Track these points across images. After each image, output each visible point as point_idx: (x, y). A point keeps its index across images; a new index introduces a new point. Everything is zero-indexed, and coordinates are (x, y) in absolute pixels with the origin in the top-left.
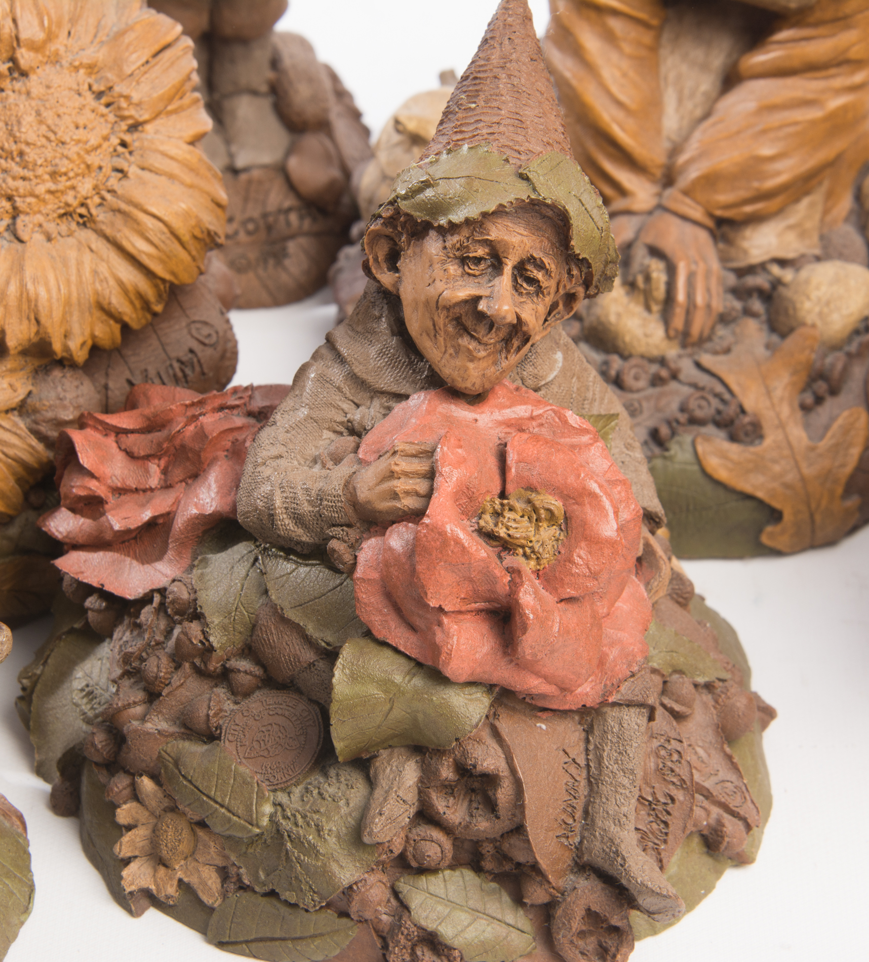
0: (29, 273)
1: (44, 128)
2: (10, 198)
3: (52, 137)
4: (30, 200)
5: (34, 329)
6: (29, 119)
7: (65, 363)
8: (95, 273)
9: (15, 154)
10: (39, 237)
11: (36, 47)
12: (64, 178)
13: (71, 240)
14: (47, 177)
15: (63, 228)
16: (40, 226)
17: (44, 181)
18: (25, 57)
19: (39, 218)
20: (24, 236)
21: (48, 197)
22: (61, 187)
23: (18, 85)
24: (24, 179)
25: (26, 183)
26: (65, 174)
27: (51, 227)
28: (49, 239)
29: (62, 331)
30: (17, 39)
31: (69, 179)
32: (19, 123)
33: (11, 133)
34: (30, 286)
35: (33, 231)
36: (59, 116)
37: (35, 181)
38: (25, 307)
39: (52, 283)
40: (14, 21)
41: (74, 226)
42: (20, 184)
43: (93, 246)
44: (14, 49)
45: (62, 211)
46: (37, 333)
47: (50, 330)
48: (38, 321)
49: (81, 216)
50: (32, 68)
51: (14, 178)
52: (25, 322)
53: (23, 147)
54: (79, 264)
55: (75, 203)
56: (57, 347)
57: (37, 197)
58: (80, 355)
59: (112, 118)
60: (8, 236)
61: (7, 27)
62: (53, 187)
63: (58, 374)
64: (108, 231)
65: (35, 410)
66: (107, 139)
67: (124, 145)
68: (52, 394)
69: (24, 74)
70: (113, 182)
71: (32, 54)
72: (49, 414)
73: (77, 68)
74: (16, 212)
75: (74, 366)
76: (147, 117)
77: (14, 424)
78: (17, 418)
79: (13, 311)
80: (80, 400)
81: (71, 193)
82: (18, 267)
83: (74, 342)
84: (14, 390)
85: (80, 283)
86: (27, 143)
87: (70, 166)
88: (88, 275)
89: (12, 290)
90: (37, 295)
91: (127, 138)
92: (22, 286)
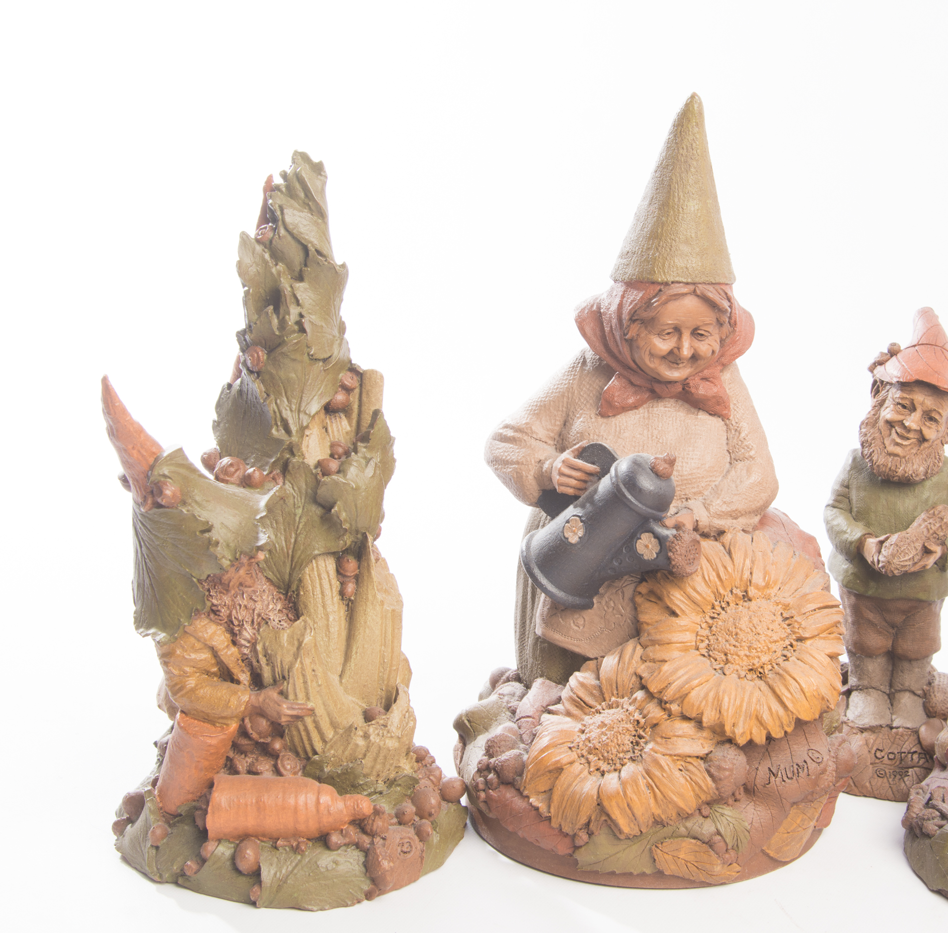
0: (722, 687)
1: (751, 625)
2: (726, 654)
3: (754, 629)
4: (735, 656)
5: (718, 716)
6: (746, 619)
7: (730, 741)
8: (759, 701)
9: (734, 633)
10: (735, 676)
11: (757, 587)
12: (754, 651)
13: (751, 683)
14: (747, 648)
15: (749, 676)
16: (737, 671)
17: (744, 649)
18: (752, 592)
19: (738, 667)
20: (727, 672)
21: (745, 658)
22: (751, 654)
23: (745, 604)
24: (735, 646)
25: (736, 649)
26: (756, 649)
27: (743, 673)
28: (739, 678)
29: (733, 721)
30: (750, 582)
31: (758, 652)
32: (740, 619)
33: (735, 624)
34: (721, 693)
35: (732, 672)
36: (760, 621)
37: (739, 648)
38: (716, 703)
39: (733, 696)
40: (751, 573)
41: (755, 676)
42: (733, 648)
43: (762, 689)
44: (747, 586)
45: (751, 667)
46: (719, 718)
47: (725, 718)
48: (720, 712)
49: (760, 673)
50: (754, 597)
51: (730, 645)
52: (714, 711)
53: (738, 631)
54: (752, 694)
55: (758, 665)
56: (728, 728)
57: (739, 656)
58: (742, 741)
59: (789, 631)
60: (720, 671)
61: (746, 575)
62: (748, 654)
63: (727, 746)
64: (771, 682)
65: (711, 760)
66: (783, 639)
67: (791, 645)
68: (721, 754)
69: (750, 600)
70: (780, 660)
71: (756, 591)
72: (717, 763)
73: (777, 604)
74: (727, 662)
75: (737, 745)
76: (807, 635)
77: (700, 765)
78: (701, 762)
79: (710, 704)
80: (735, 761)
81: (757, 660)
82: (718, 685)
83: (739, 731)
84: (703, 748)
85: (749, 702)
86: (741, 630)
87: (759, 646)
88: (754, 700)
89: (711, 695)
90: (723, 698)
91: (794, 643)
92: (717, 693)
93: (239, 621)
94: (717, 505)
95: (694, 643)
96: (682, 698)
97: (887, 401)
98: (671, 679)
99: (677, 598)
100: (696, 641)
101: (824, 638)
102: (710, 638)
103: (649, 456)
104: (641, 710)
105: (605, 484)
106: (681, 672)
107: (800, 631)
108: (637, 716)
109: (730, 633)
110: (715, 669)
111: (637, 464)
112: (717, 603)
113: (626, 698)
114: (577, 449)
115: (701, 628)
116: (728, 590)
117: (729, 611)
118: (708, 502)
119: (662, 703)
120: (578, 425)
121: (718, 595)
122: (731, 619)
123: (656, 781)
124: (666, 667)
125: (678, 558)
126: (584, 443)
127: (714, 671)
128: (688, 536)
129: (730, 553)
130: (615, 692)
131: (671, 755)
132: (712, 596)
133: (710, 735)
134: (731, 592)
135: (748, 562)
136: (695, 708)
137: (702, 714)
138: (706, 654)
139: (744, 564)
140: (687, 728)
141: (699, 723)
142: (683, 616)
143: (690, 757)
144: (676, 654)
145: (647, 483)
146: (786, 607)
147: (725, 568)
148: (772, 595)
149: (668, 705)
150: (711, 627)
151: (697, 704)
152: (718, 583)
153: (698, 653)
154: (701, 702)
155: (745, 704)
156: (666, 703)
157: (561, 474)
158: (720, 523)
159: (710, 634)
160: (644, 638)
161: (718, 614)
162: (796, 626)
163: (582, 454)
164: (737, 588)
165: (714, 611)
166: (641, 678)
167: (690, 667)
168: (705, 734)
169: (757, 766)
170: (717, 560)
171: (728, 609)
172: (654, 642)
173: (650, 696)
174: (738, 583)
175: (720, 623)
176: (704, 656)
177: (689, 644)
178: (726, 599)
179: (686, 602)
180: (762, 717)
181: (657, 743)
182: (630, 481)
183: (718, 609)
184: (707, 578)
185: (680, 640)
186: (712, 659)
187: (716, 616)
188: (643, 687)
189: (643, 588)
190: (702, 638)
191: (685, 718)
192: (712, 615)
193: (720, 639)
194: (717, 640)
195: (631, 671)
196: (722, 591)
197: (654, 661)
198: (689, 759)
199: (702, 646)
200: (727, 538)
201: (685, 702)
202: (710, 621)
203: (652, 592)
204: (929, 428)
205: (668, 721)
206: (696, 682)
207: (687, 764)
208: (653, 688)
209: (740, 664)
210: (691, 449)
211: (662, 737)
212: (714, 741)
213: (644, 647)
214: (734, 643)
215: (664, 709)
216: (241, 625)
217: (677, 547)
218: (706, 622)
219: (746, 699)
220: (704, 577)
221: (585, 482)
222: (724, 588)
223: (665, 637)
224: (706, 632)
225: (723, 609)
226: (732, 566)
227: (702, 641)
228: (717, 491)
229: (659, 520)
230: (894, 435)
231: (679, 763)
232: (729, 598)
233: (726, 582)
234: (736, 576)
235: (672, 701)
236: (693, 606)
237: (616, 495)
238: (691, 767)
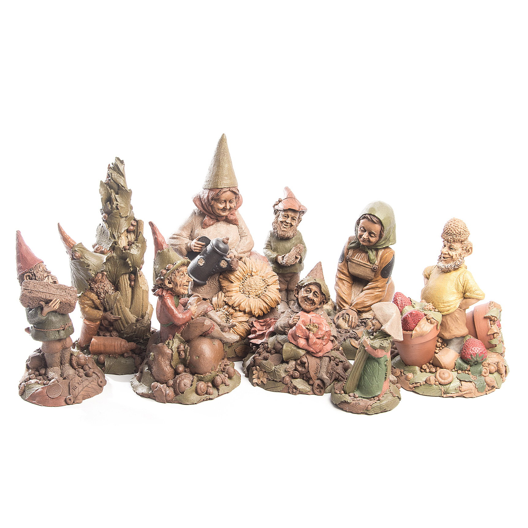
0: (250, 301)
2: (249, 292)
3: (255, 284)
4: (251, 292)
6: (253, 281)
7: (254, 316)
10: (252, 298)
11: (254, 272)
12: (256, 290)
13: (257, 299)
14: (254, 290)
15: (256, 297)
18: (253, 274)
20: (250, 297)
21: (254, 292)
23: (251, 277)
27: (254, 297)
29: (254, 310)
30: (252, 271)
33: (250, 283)
36: (257, 282)
38: (249, 306)
39: (253, 303)
43: (260, 300)
45: (256, 295)
47: (252, 310)
48: (250, 309)
49: (259, 296)
51: (249, 289)
52: (248, 308)
54: (258, 302)
55: (258, 294)
56: (253, 312)
58: (257, 316)
59: (265, 283)
60: (248, 297)
61: (251, 269)
64: (262, 298)
65: (249, 322)
66: (264, 286)
67: (266, 287)
68: (252, 320)
69: (253, 276)
70: (264, 292)
72: (251, 322)
73: (260, 276)
74: (249, 294)
75: (255, 317)
76: (270, 284)
77: (246, 324)
79: (247, 306)
81: (258, 292)
82: (248, 301)
83: (256, 313)
84: (246, 319)
86: (252, 285)
87: (258, 288)
88: (259, 304)
89: (247, 303)
91: (267, 287)
92: (249, 303)
93: (100, 292)
94: (239, 250)
95: (239, 290)
96: (239, 305)
97: (280, 216)
98: (235, 301)
99: (232, 277)
101: (274, 284)
104: (227, 311)
105: (209, 248)
106: (237, 299)
107: (268, 283)
108: (226, 313)
109: (249, 286)
110: (246, 297)
111: (218, 241)
113: (222, 308)
114: (198, 239)
118: (237, 250)
119: (233, 308)
120: (196, 232)
121: (243, 276)
122: (248, 282)
123: (235, 330)
124: (233, 298)
125: (234, 267)
126: (199, 237)
128: (235, 260)
129: (245, 263)
130: (218, 307)
131: (238, 322)
133: (248, 315)
134: (247, 274)
135: (251, 265)
137: (245, 309)
138: (243, 293)
140: (241, 314)
141: (244, 312)
142: (235, 283)
143: (243, 322)
144: (234, 294)
145: (222, 246)
146: (263, 277)
148: (259, 274)
150: (243, 285)
151: (243, 307)
152: (243, 272)
153: (240, 293)
155: (256, 305)
156: (235, 307)
157: (195, 246)
158: (240, 255)
160: (224, 291)
161: (245, 281)
162: (267, 282)
163: (199, 240)
164: (249, 273)
166: (225, 302)
167: (239, 297)
168: (246, 315)
170: (242, 266)
171: (247, 279)
172: (228, 291)
173: (229, 306)
174: (249, 271)
175: (245, 284)
179: (235, 279)
180: (261, 308)
181: (233, 319)
182: (217, 246)
183: (244, 279)
185: (235, 290)
186: (245, 294)
188: (227, 304)
189: (221, 277)
191: (240, 311)
192: (243, 282)
193: (246, 288)
195: (222, 300)
196: (245, 275)
197: (228, 297)
198: (243, 323)
200: (243, 259)
202: (243, 283)
203: (224, 277)
204: (293, 222)
205: (236, 313)
206: (242, 301)
208: (230, 304)
209: (252, 295)
210: (230, 235)
211: (235, 317)
212: (249, 317)
213: (225, 293)
214: (251, 289)
215: (234, 310)
216: (100, 294)
217: (233, 263)
218: (241, 284)
220: (239, 271)
221: (202, 248)
223: (231, 289)
224: (242, 287)
225: (245, 279)
226: (246, 267)
227: (241, 289)
228: (238, 246)
229: (226, 256)
230: (283, 225)
231: (240, 324)
232: (247, 276)
233: (245, 272)
234: (248, 270)
235: (236, 307)
236: (237, 280)
237: (213, 250)
238: (244, 325)
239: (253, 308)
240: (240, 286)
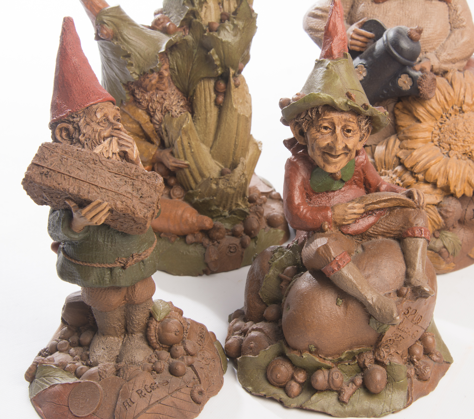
0: (449, 165)
1: (464, 127)
2: (450, 145)
3: (466, 130)
4: (455, 146)
5: (446, 181)
6: (461, 124)
7: (453, 195)
8: (469, 172)
9: (454, 133)
10: (455, 157)
11: (468, 105)
12: (466, 143)
13: (465, 162)
14: (462, 141)
15: (463, 157)
16: (456, 154)
17: (460, 142)
18: (465, 107)
19: (457, 152)
20: (451, 155)
21: (461, 147)
22: (465, 145)
23: (461, 115)
24: (455, 140)
25: (455, 142)
26: (467, 142)
27: (460, 156)
28: (458, 158)
29: (455, 184)
30: (464, 102)
31: (468, 143)
32: (458, 124)
33: (455, 127)
34: (448, 169)
35: (454, 155)
36: (470, 125)
37: (458, 141)
38: (445, 174)
39: (455, 170)
40: (464, 97)
41: (466, 157)
42: (453, 141)
43: (471, 165)
44: (462, 104)
45: (464, 152)
46: (447, 183)
47: (450, 183)
48: (447, 179)
49: (470, 155)
50: (466, 111)
51: (452, 139)
52: (444, 179)
53: (457, 131)
54: (465, 168)
55: (468, 151)
56: (452, 188)
57: (457, 146)
58: (459, 195)
60: (446, 155)
61: (462, 98)
62: (463, 144)
63: (451, 198)
65: (441, 207)
68: (447, 203)
69: (463, 112)
71: (467, 107)
72: (445, 208)
74: (450, 149)
75: (456, 198)
77: (435, 209)
78: (435, 207)
79: (441, 174)
80: (455, 207)
81: (468, 148)
82: (446, 163)
83: (457, 190)
84: (437, 199)
85: (464, 173)
86: (459, 130)
87: (470, 140)
88: (467, 171)
89: (442, 169)
90: (449, 172)
92: (446, 168)
93: (153, 109)
94: (444, 56)
95: (430, 138)
96: (425, 171)
98: (418, 160)
99: (421, 111)
100: (432, 137)
102: (440, 135)
103: (406, 28)
104: (400, 177)
105: (379, 44)
106: (424, 156)
108: (398, 181)
109: (452, 133)
110: (444, 154)
111: (399, 33)
112: (444, 115)
113: (390, 171)
114: (361, 23)
115: (435, 129)
116: (451, 106)
117: (451, 119)
118: (439, 54)
119: (413, 174)
120: (361, 8)
121: (444, 110)
122: (453, 124)
124: (415, 153)
125: (424, 90)
126: (365, 19)
127: (443, 155)
128: (430, 76)
129: (451, 84)
130: (384, 166)
132: (441, 110)
133: (441, 192)
134: (453, 107)
135: (462, 90)
136: (433, 177)
137: (437, 180)
138: (438, 145)
139: (460, 91)
140: (427, 188)
141: (434, 185)
142: (424, 123)
143: (429, 204)
144: (420, 145)
145: (405, 44)
147: (449, 94)
149: (416, 175)
150: (440, 129)
151: (434, 174)
152: (445, 103)
153: (433, 144)
154: (436, 173)
155: (461, 174)
156: (415, 174)
157: (352, 38)
158: (445, 66)
159: (439, 133)
160: (401, 135)
161: (445, 121)
163: (363, 26)
164: (456, 105)
165: (442, 119)
166: (399, 159)
167: (429, 152)
168: (438, 191)
169: (466, 208)
170: (444, 89)
171: (451, 118)
172: (407, 138)
173: (406, 169)
174: (456, 102)
175: (446, 126)
176: (436, 145)
177: (428, 139)
178: (450, 112)
179: (426, 114)
180: (471, 181)
182: (395, 43)
183: (445, 118)
184: (438, 100)
185: (423, 137)
186: (441, 148)
187: (443, 122)
188: (401, 164)
189: (399, 105)
190: (435, 135)
191: (426, 182)
192: (441, 121)
193: (446, 136)
194: (444, 136)
195: (393, 154)
196: (447, 107)
197: (407, 149)
198: (428, 206)
199: (436, 140)
200: (450, 75)
201: (427, 173)
202: (440, 125)
203: (405, 108)
205: (416, 184)
206: (433, 162)
207: (427, 209)
208: (408, 165)
209: (457, 151)
210: (428, 22)
212: (443, 195)
213: (401, 140)
214: (454, 138)
215: (414, 177)
216: (154, 112)
217: (424, 83)
218: (438, 126)
219: (462, 171)
220: (437, 99)
221: (366, 43)
222: (448, 105)
223: (414, 135)
224: (437, 132)
225: (447, 118)
226: (453, 92)
227: (435, 137)
228: (443, 47)
229: (411, 66)
232: (451, 111)
233: (450, 103)
234: (456, 98)
235: (419, 173)
236: (430, 116)
237: (386, 52)
238: (429, 211)
239: (454, 179)
240: (433, 130)
